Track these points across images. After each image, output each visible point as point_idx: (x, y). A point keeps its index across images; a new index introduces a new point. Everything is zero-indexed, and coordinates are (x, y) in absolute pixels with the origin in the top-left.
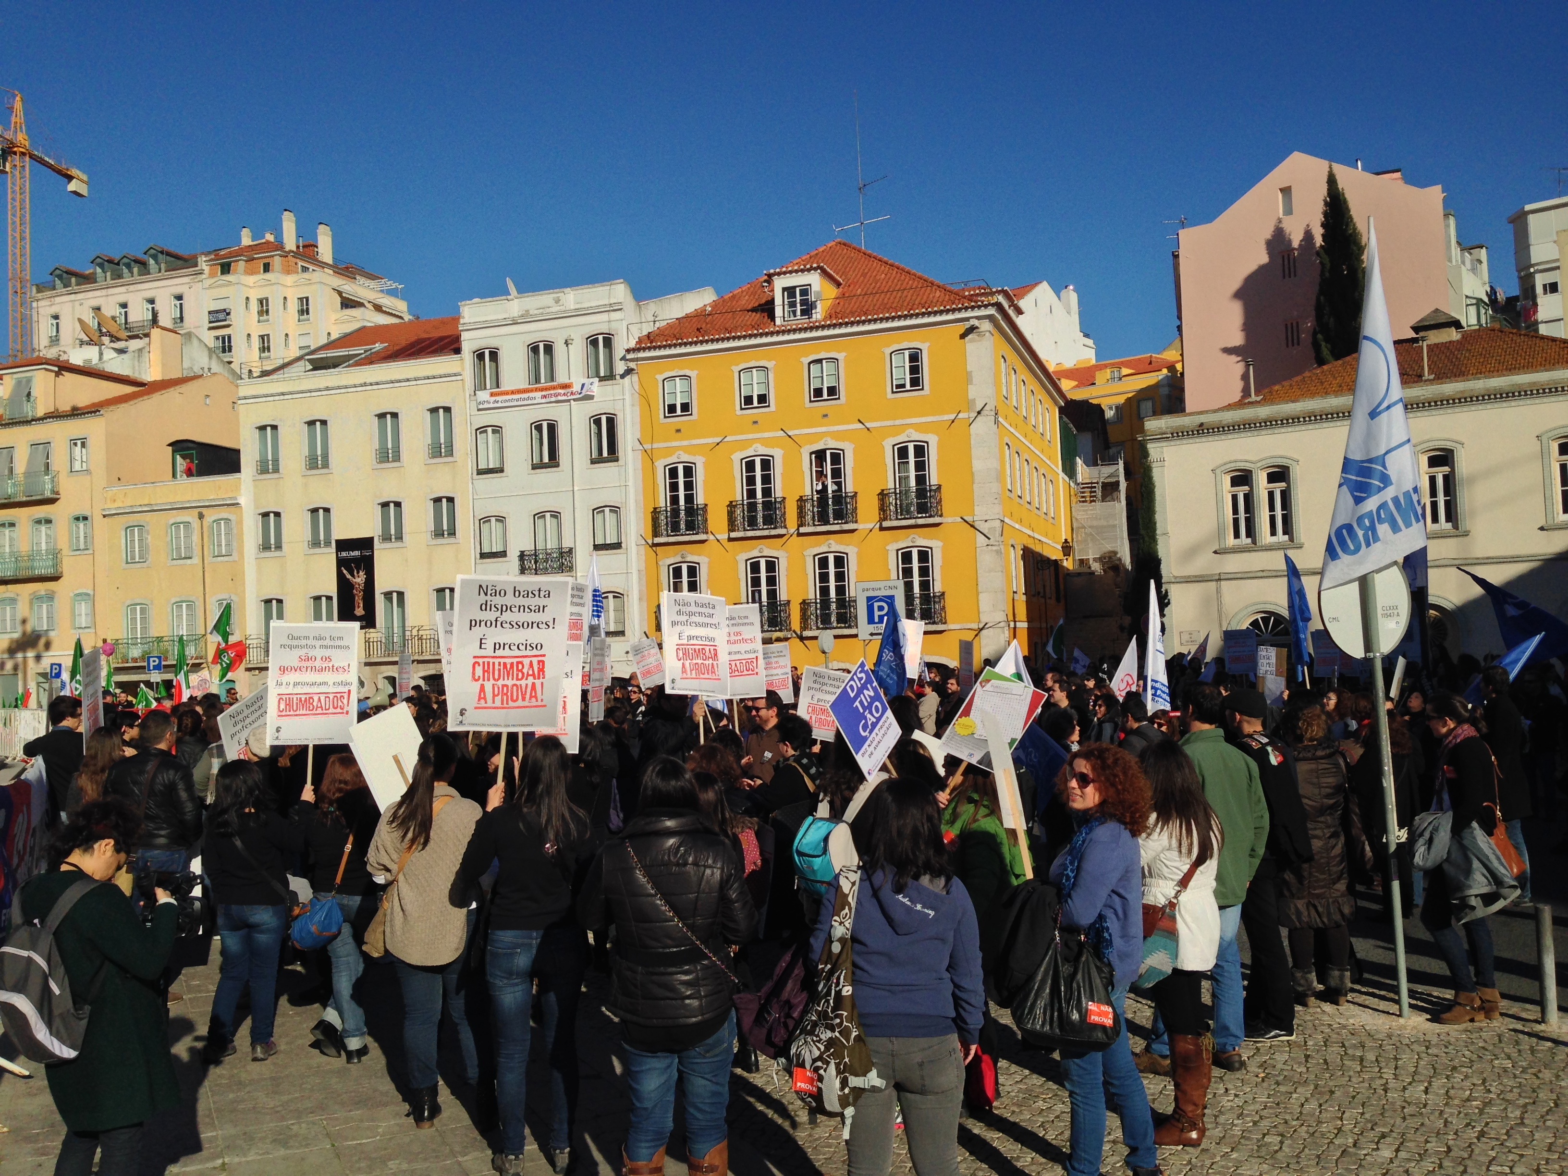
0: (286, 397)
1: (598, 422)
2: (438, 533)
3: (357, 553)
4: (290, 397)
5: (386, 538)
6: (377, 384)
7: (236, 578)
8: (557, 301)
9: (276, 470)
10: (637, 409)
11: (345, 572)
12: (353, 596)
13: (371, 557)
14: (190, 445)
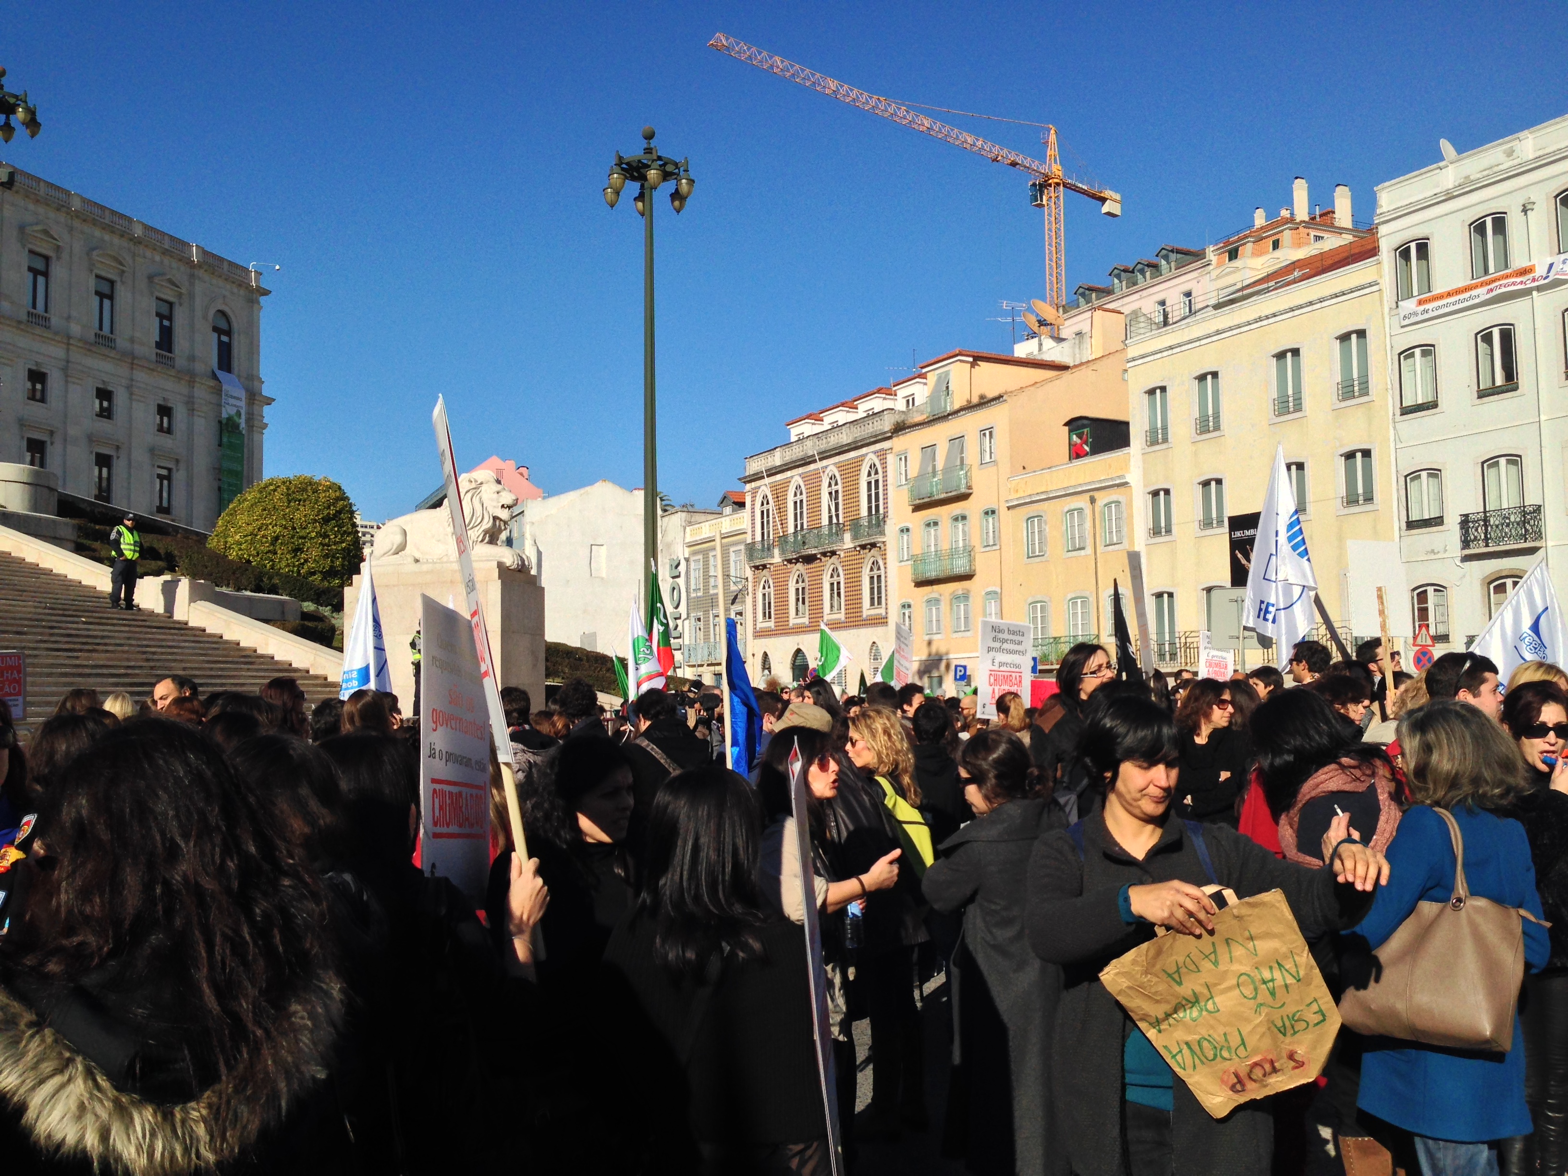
0: (1175, 351)
2: (1351, 500)
3: (1252, 532)
4: (1178, 350)
6: (1274, 315)
8: (1510, 153)
9: (1165, 440)
11: (1239, 556)
14: (1085, 422)
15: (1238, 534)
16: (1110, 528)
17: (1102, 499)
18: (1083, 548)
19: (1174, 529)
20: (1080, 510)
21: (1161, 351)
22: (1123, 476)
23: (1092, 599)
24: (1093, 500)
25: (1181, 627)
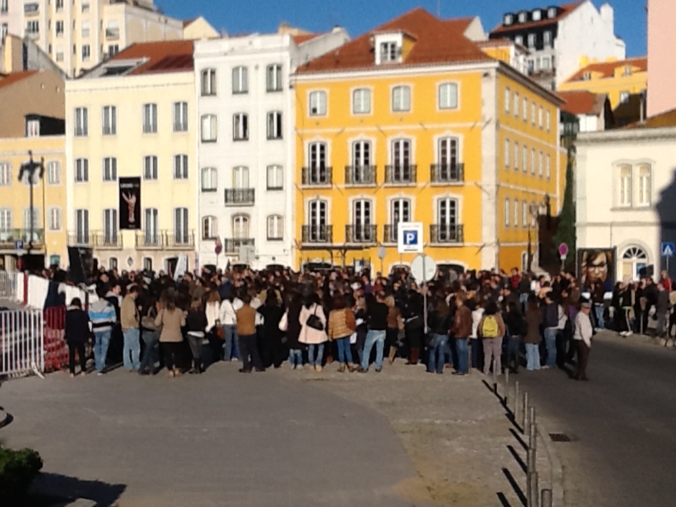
1: (272, 116)
2: (178, 176)
3: (131, 186)
4: (94, 91)
5: (147, 176)
7: (62, 196)
8: (251, 43)
9: (86, 134)
10: (294, 109)
11: (124, 196)
12: (128, 210)
13: (139, 188)
14: (37, 117)
15: (124, 186)
16: (53, 174)
17: (48, 159)
18: (36, 183)
19: (89, 178)
22: (62, 150)
25: (91, 227)
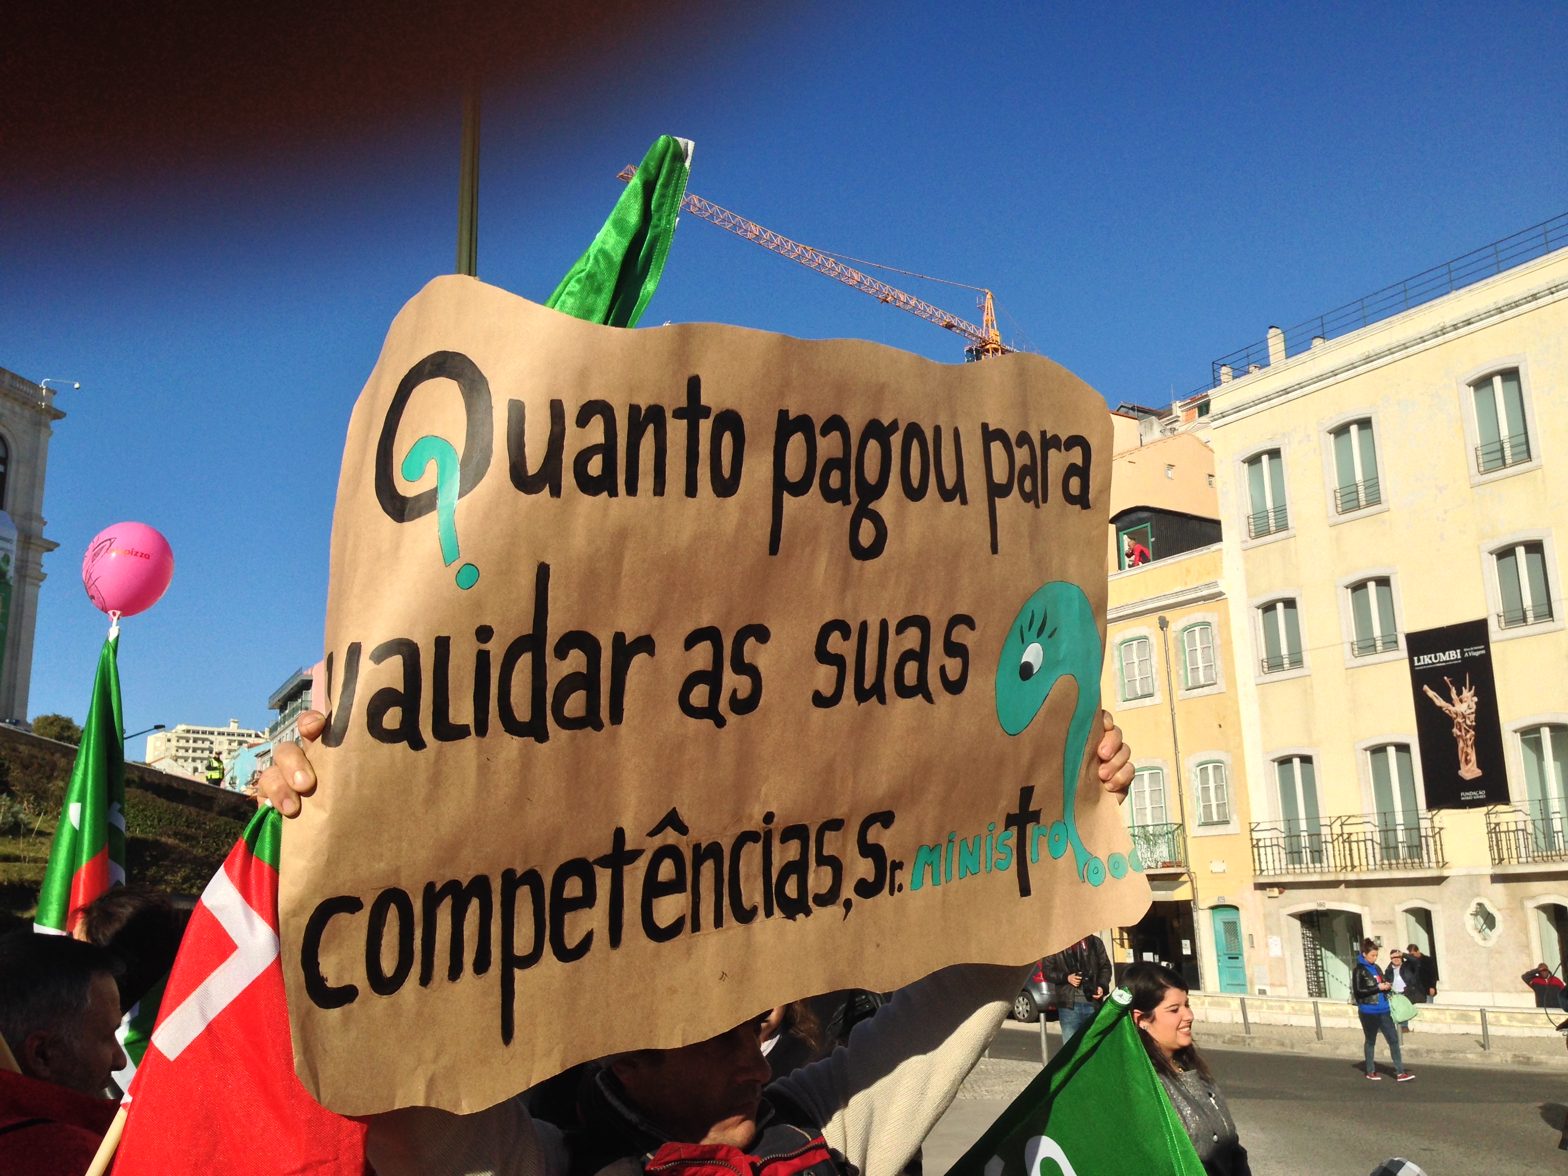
0: (1291, 395)
3: (1453, 655)
4: (1295, 394)
5: (1515, 616)
6: (1468, 322)
7: (1226, 722)
9: (1283, 526)
11: (1431, 694)
12: (1454, 742)
13: (1486, 662)
14: (1145, 515)
15: (1426, 660)
16: (1194, 662)
17: (1178, 620)
18: (1151, 695)
19: (1307, 657)
20: (1143, 639)
21: (1268, 399)
22: (1215, 584)
23: (1169, 771)
24: (1163, 624)
25: (1328, 809)
